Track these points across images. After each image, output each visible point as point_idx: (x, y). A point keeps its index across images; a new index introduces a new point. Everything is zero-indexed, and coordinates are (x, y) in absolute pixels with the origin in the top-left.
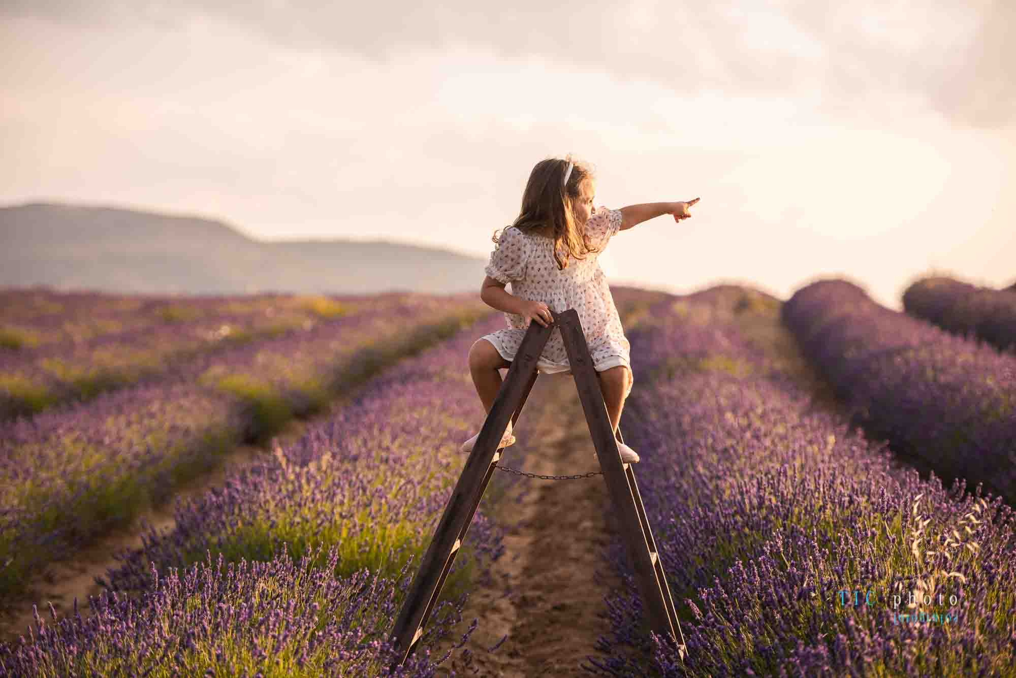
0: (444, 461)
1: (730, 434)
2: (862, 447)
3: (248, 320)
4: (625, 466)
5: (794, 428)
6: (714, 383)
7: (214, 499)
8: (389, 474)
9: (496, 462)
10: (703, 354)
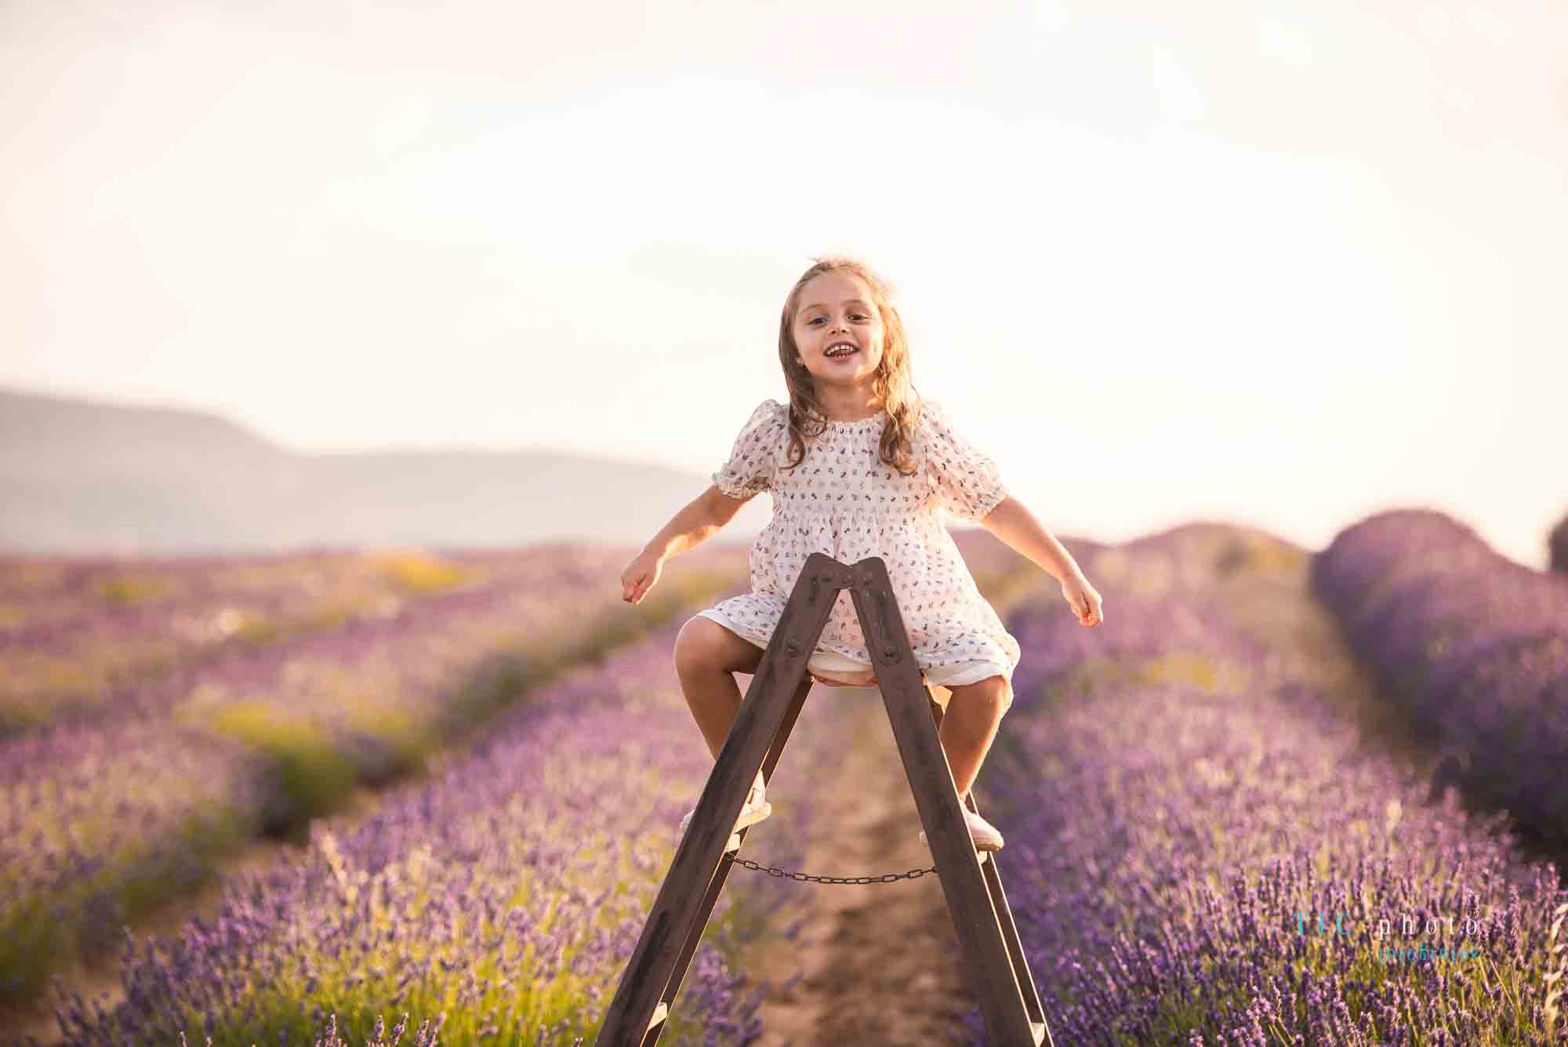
0: (646, 861)
1: (1199, 801)
2: (1452, 824)
3: (272, 602)
4: (981, 858)
5: (1323, 789)
6: (1172, 707)
7: (200, 938)
8: (538, 885)
9: (735, 852)
10: (1150, 650)
